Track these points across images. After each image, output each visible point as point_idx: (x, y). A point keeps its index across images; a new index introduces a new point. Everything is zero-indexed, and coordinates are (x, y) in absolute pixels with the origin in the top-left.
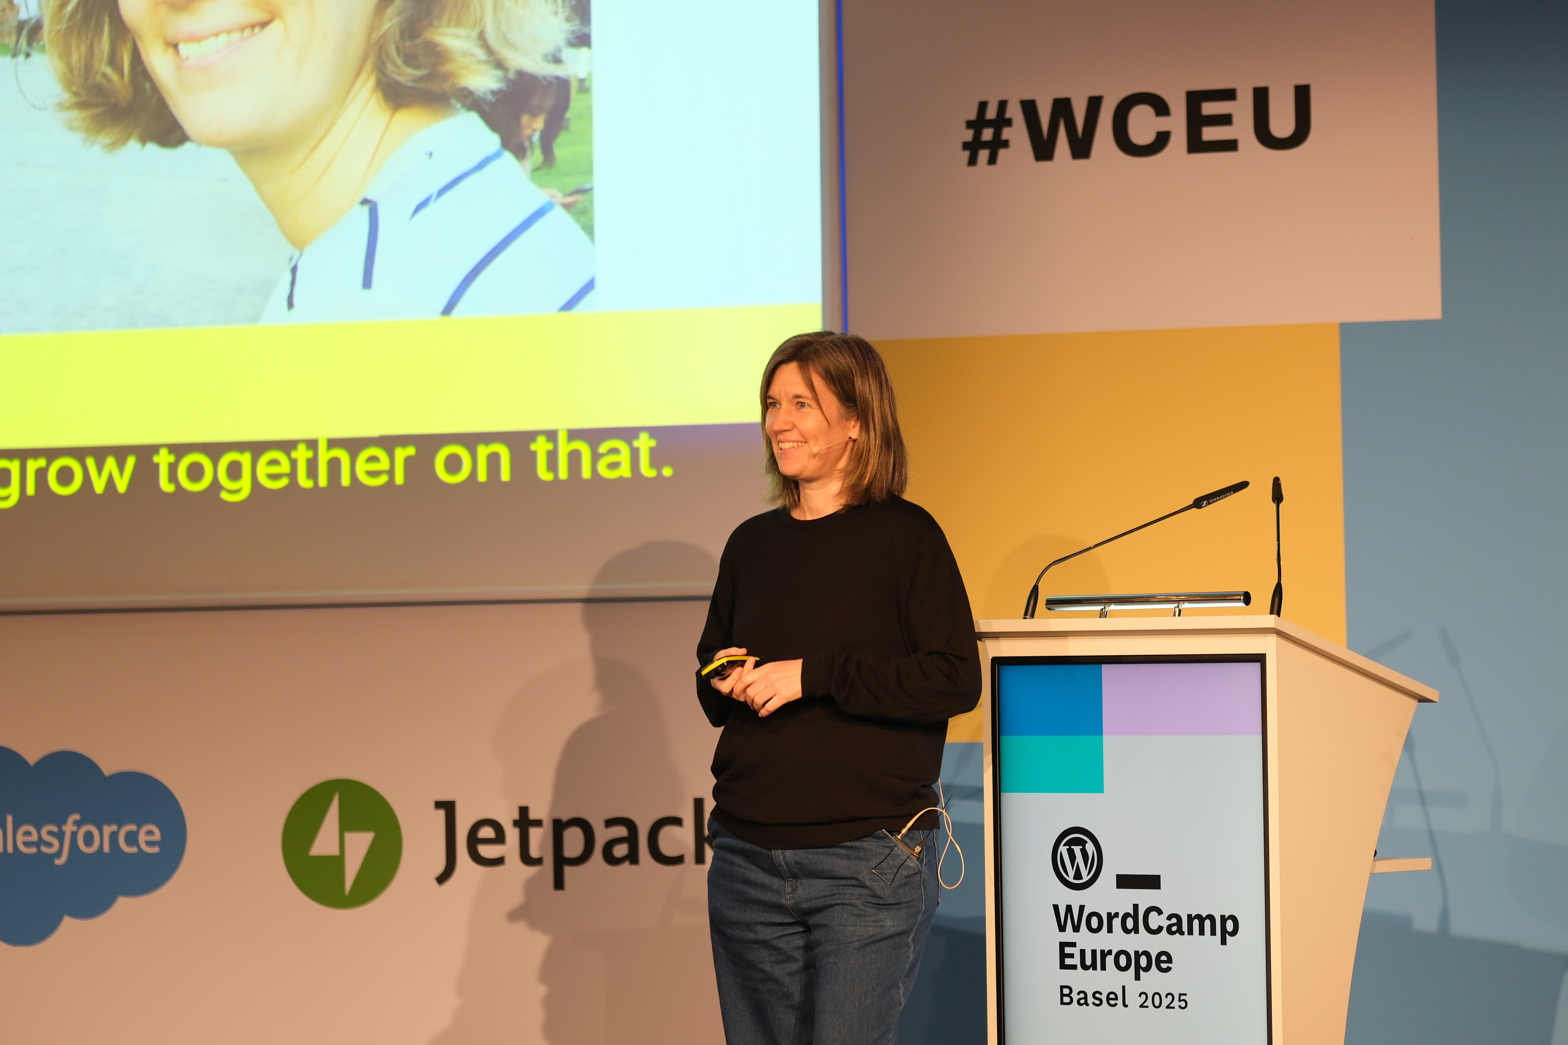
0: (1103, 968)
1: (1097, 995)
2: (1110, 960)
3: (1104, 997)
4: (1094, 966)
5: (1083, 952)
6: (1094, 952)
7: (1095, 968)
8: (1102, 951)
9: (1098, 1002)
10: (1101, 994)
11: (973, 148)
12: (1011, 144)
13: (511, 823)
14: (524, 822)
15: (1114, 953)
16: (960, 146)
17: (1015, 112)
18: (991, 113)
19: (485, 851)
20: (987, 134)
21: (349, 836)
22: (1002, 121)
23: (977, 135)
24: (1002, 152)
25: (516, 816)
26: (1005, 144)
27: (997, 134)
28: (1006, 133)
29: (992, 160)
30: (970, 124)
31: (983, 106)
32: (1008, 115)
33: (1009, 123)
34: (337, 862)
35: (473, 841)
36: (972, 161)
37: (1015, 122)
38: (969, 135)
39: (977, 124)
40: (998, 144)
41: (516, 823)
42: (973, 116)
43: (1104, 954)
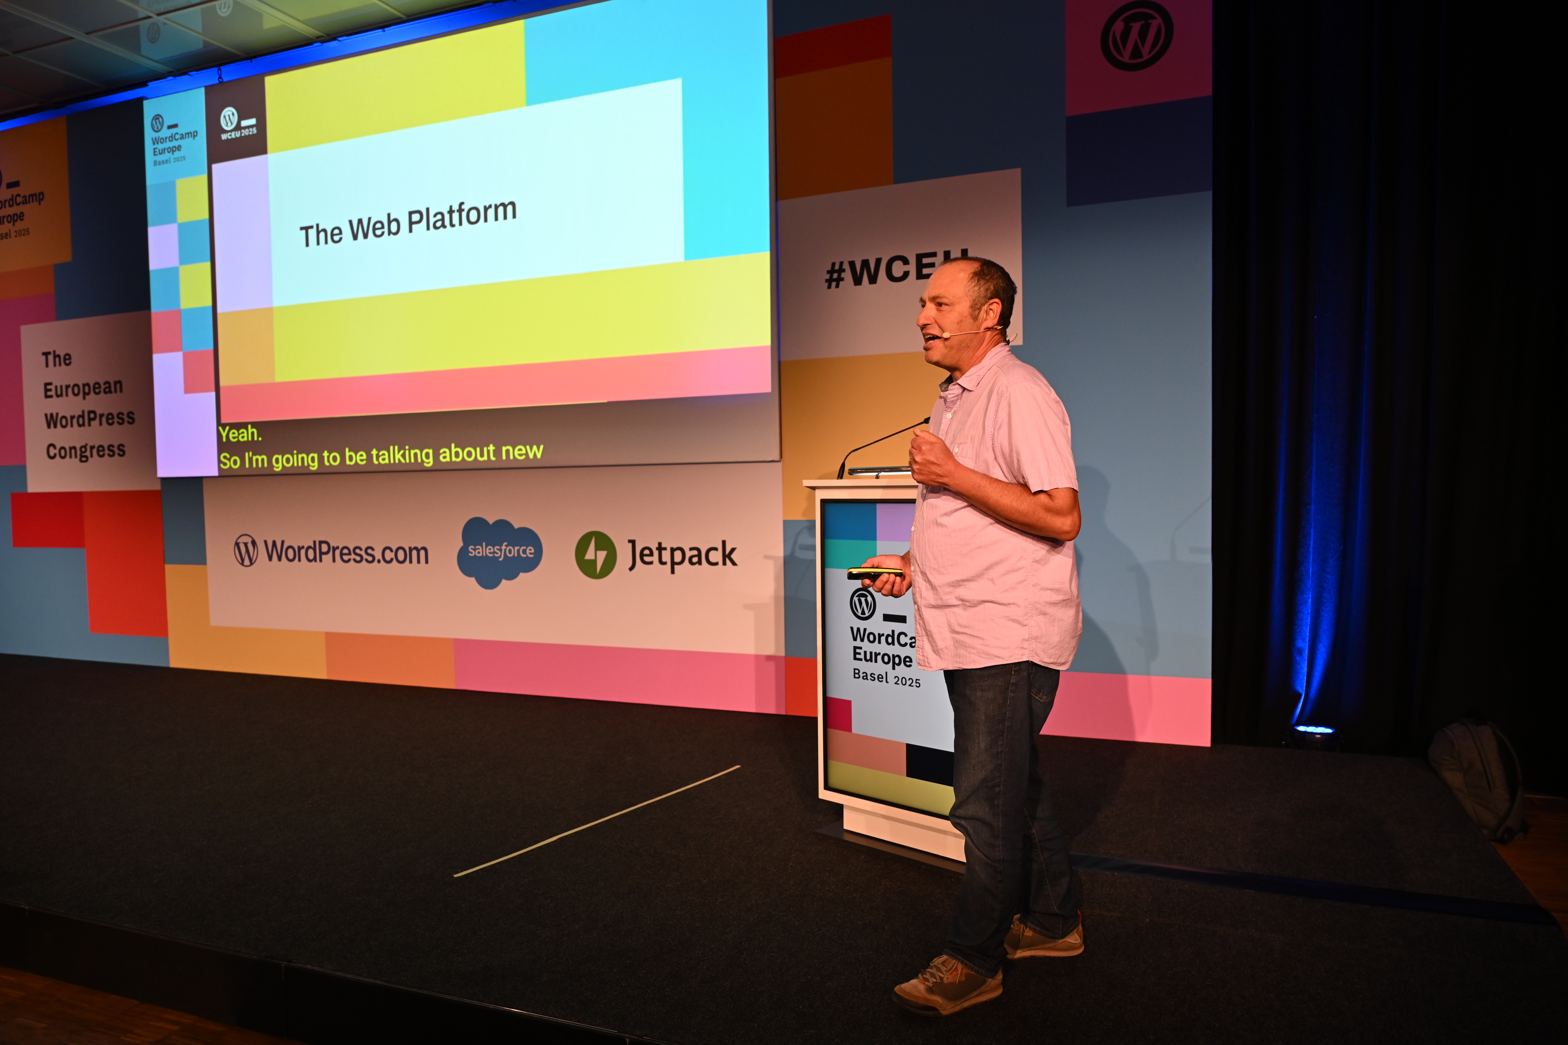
0: (876, 661)
1: (873, 675)
2: (879, 658)
3: (876, 677)
4: (871, 660)
5: (865, 652)
6: (871, 653)
7: (872, 661)
8: (875, 653)
9: (873, 679)
10: (874, 675)
11: (829, 281)
12: (845, 279)
13: (655, 549)
14: (660, 548)
15: (881, 654)
16: (824, 281)
17: (846, 266)
18: (837, 267)
19: (646, 559)
20: (835, 276)
21: (598, 552)
22: (841, 270)
23: (831, 276)
24: (841, 283)
25: (657, 546)
26: (843, 279)
27: (839, 275)
28: (843, 275)
29: (837, 286)
30: (828, 272)
31: (834, 264)
32: (844, 267)
33: (844, 271)
34: (594, 562)
35: (642, 555)
36: (829, 287)
37: (846, 270)
38: (828, 276)
39: (831, 272)
40: (840, 279)
41: (657, 549)
42: (829, 268)
43: (877, 655)
